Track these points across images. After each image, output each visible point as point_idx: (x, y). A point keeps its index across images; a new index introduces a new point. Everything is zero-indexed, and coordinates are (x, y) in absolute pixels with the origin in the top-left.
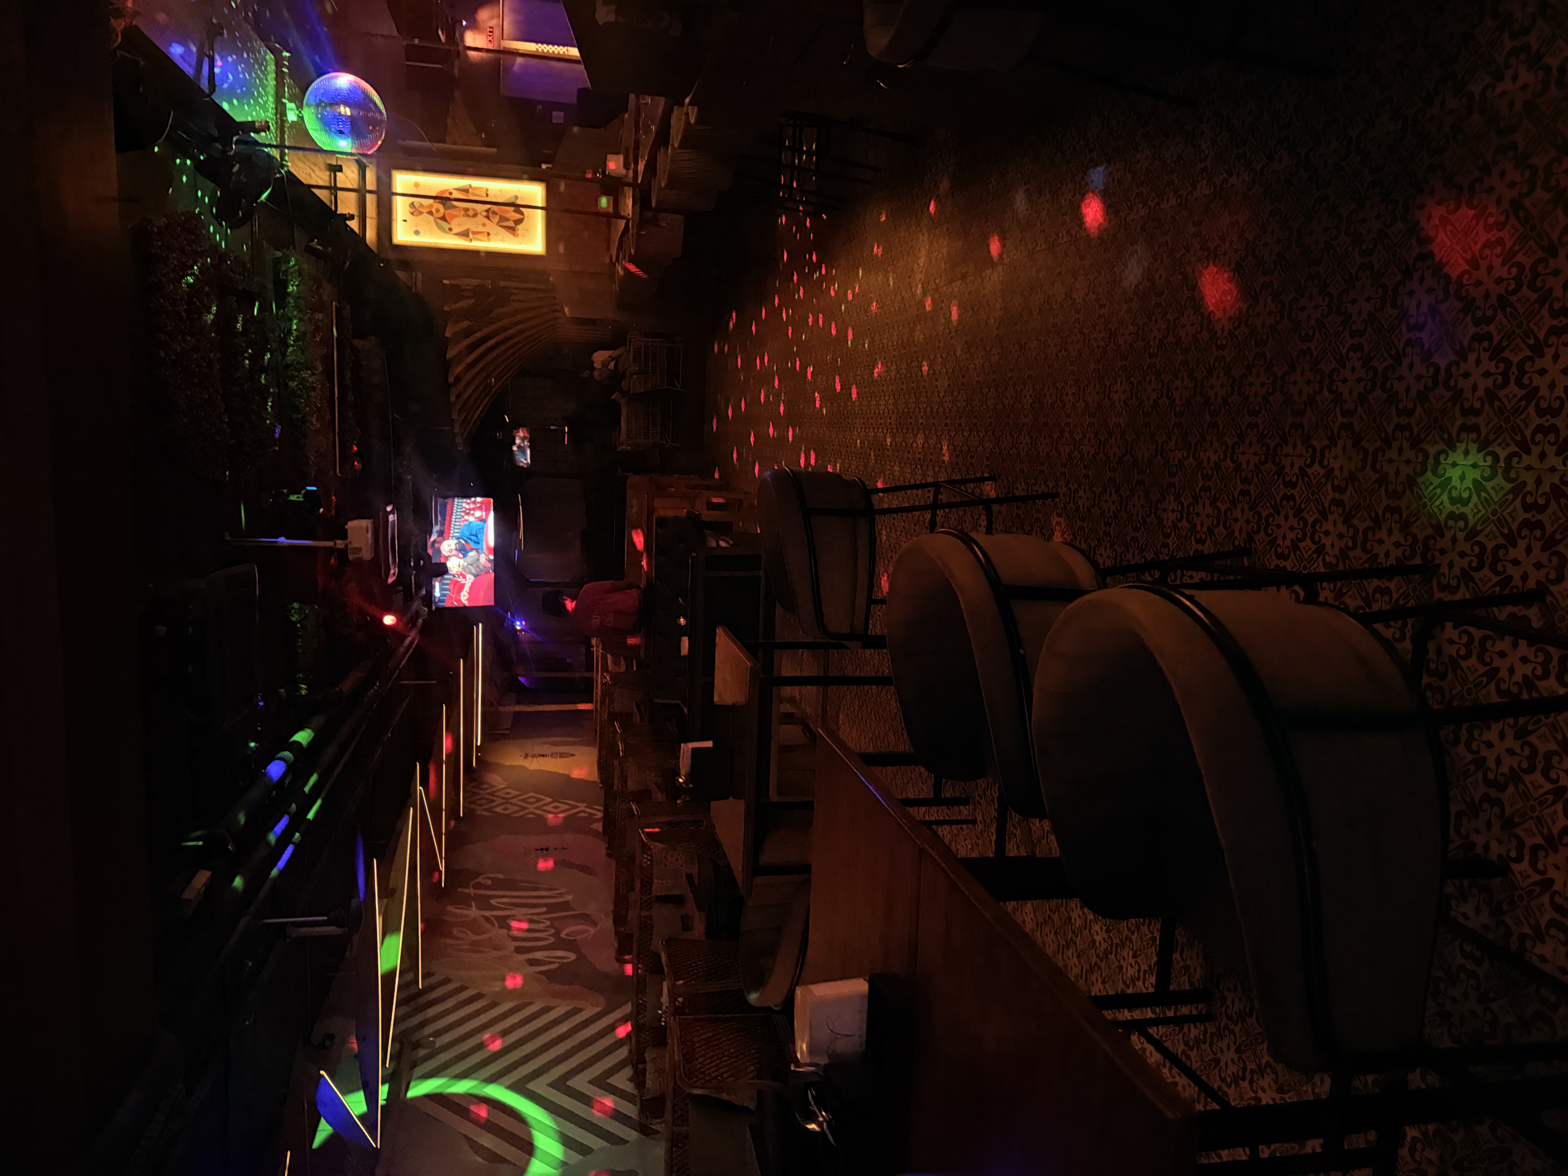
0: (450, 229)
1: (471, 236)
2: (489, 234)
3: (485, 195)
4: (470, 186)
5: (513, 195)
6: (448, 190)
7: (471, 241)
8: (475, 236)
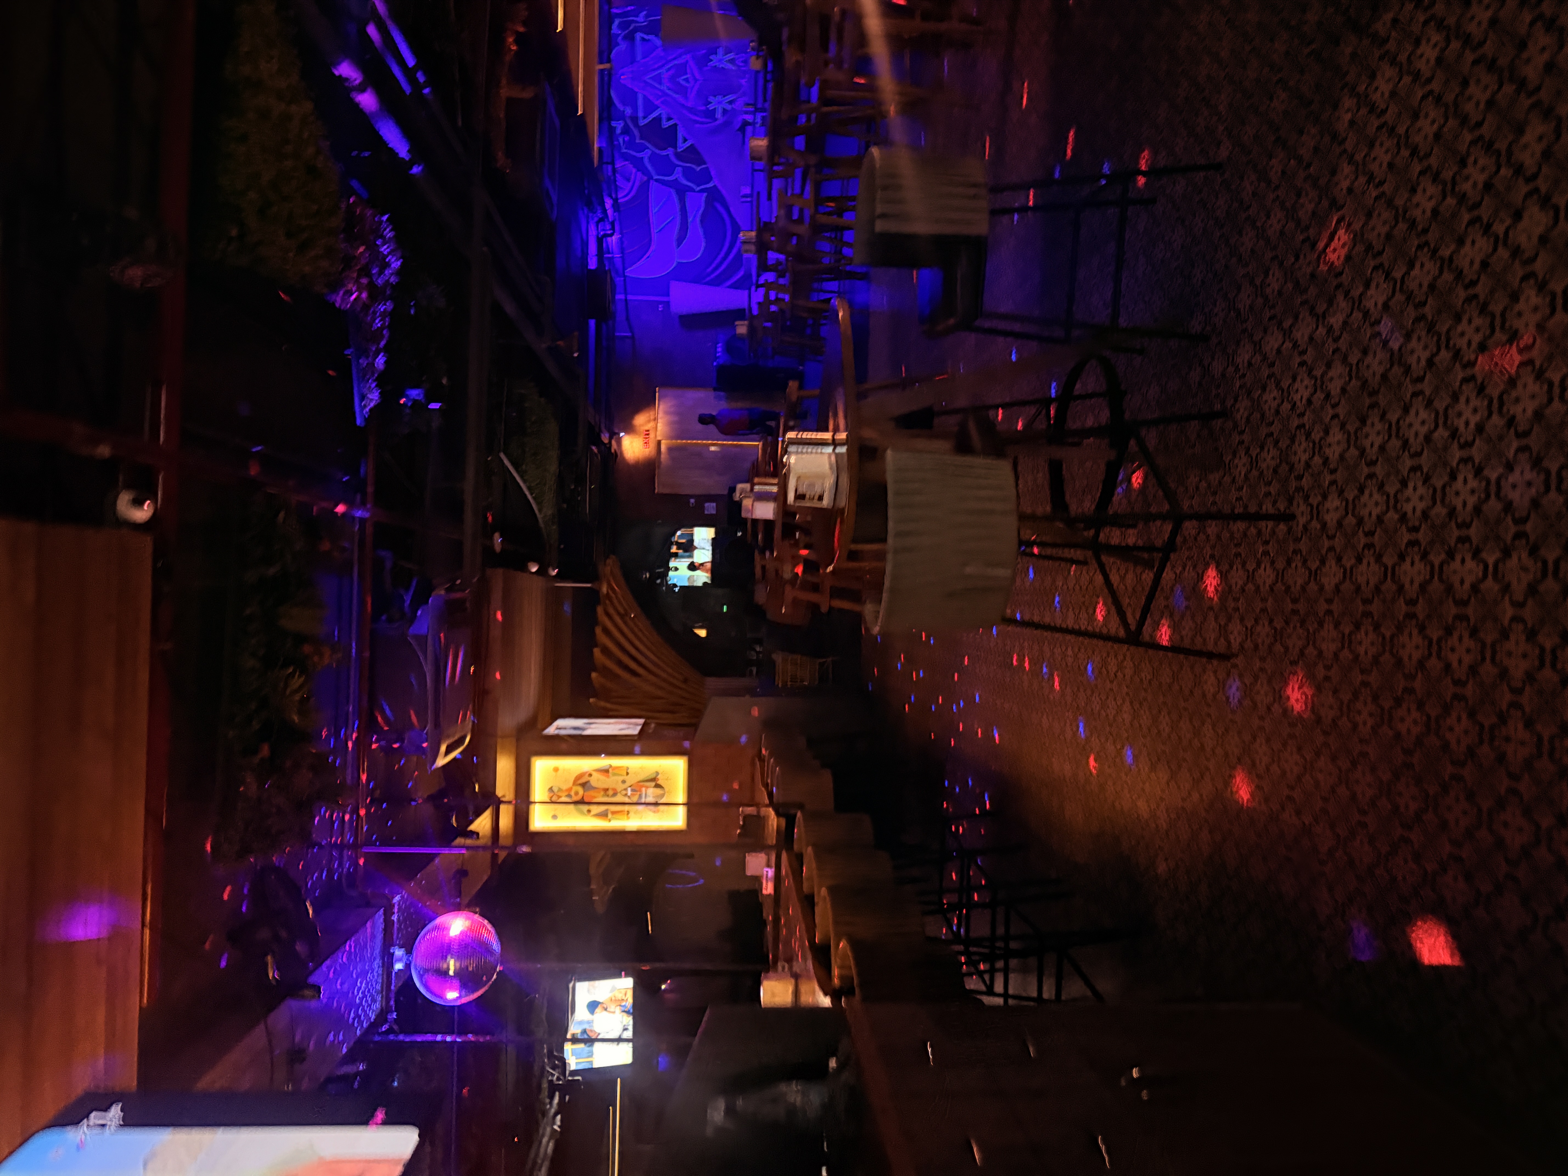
0: (589, 811)
1: (610, 816)
2: (628, 812)
3: (625, 773)
4: (611, 766)
5: (653, 771)
6: (587, 772)
7: (610, 821)
8: (614, 816)
